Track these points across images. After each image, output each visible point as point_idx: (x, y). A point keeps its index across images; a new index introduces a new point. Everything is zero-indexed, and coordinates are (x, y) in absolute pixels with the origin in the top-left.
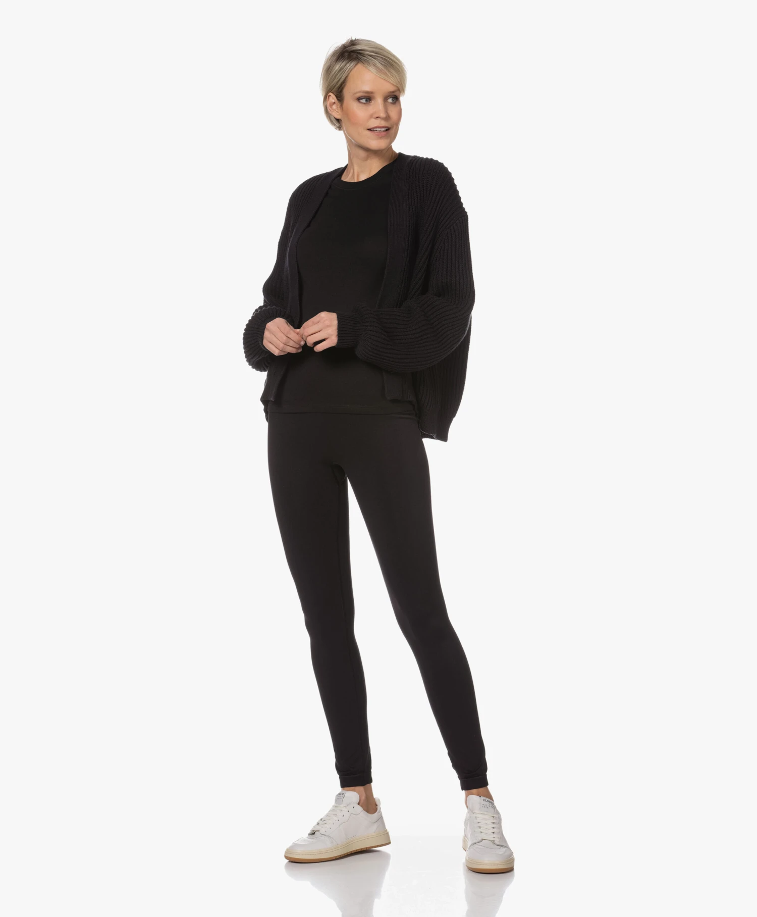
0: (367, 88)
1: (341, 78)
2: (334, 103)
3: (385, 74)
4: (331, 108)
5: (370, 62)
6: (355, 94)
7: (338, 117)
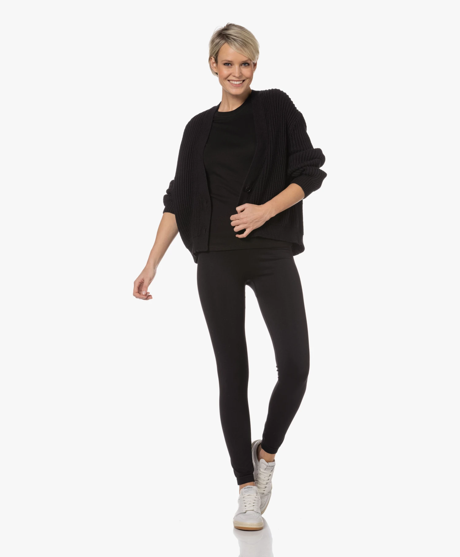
0: (229, 58)
1: (216, 50)
2: (214, 63)
3: (241, 50)
4: (213, 65)
5: (232, 42)
6: (222, 61)
7: (216, 72)
